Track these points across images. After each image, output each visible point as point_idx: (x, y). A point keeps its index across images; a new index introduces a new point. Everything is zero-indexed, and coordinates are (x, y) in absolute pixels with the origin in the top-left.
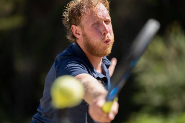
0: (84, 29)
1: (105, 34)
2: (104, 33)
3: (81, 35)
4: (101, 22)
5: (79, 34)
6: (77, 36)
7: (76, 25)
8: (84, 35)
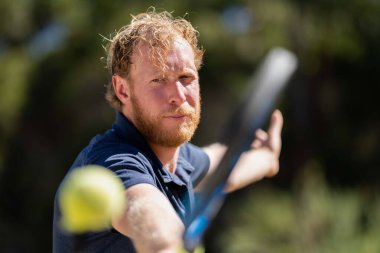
1: (174, 104)
2: (173, 102)
3: (129, 98)
4: (171, 77)
5: (126, 96)
8: (134, 101)
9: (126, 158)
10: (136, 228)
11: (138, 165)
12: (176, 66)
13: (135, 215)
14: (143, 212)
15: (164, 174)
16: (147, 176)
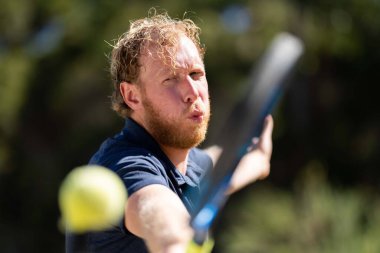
0: (145, 90)
1: (189, 102)
2: (189, 99)
3: (140, 102)
4: (182, 75)
6: (133, 106)
7: (129, 82)
8: (147, 104)
9: (138, 160)
10: (147, 226)
11: (151, 167)
12: (186, 62)
13: (147, 213)
14: (155, 211)
15: (177, 176)
16: (160, 178)
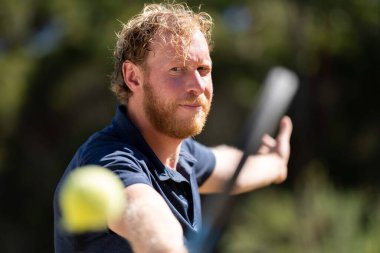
0: (149, 75)
3: (141, 86)
4: (191, 67)
5: (136, 83)
8: (148, 88)
